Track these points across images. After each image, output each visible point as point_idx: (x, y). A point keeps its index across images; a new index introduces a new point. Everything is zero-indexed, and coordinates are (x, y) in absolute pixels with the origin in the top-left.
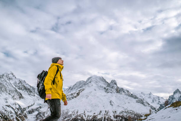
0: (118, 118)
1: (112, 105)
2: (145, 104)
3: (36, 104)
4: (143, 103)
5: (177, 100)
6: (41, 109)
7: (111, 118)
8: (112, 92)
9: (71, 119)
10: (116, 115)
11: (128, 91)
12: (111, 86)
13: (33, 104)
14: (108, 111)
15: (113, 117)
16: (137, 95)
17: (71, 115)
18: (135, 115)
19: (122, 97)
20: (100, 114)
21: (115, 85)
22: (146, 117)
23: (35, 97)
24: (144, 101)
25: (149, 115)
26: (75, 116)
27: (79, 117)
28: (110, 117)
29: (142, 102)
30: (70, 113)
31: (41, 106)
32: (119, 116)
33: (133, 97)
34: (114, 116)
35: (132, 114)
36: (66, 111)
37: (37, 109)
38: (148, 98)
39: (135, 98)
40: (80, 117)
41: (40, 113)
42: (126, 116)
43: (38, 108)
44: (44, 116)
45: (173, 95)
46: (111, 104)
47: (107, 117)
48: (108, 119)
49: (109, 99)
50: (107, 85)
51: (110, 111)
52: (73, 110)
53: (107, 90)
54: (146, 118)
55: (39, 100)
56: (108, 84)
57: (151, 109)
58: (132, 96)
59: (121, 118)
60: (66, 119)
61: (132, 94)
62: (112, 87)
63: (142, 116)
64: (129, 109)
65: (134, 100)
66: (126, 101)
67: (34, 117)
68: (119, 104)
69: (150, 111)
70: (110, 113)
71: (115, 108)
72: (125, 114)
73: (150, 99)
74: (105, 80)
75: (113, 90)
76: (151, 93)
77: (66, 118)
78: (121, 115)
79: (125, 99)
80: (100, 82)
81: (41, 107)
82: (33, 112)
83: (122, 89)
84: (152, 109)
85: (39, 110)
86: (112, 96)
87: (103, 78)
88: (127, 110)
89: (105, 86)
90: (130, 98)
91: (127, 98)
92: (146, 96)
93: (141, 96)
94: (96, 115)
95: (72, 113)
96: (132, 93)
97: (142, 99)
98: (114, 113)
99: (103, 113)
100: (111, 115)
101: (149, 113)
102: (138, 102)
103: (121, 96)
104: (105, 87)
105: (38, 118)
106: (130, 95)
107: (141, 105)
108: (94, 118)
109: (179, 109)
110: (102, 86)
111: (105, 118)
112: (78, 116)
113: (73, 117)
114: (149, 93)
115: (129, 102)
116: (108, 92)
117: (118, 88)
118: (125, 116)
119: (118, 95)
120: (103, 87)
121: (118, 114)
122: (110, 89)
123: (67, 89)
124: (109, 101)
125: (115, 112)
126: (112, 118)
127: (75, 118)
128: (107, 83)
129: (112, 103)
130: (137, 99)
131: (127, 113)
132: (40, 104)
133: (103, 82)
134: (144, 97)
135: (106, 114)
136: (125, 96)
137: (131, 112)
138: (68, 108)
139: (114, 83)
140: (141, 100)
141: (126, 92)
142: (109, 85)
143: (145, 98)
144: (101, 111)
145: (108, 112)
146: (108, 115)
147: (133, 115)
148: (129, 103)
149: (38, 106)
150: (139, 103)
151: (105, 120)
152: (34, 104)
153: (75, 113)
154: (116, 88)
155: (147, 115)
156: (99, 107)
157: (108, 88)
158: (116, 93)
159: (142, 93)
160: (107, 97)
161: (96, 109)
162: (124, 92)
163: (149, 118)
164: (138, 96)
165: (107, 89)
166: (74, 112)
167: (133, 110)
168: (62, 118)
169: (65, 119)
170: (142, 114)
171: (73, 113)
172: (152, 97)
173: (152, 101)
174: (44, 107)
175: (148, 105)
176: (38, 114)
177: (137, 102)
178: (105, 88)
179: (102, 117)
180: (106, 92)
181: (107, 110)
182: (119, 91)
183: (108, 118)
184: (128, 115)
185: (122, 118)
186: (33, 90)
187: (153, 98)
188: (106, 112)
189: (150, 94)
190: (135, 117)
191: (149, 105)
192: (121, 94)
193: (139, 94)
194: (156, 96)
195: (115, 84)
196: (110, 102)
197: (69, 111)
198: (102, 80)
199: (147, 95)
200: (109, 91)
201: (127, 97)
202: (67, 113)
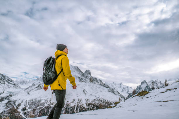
0: (90, 106)
1: (85, 94)
2: (116, 93)
3: (5, 92)
4: (113, 92)
5: (143, 90)
6: (11, 98)
7: (84, 106)
8: (85, 81)
9: (44, 108)
10: (88, 103)
11: (101, 81)
12: (86, 76)
13: (2, 92)
14: (81, 99)
15: (85, 104)
16: (109, 85)
17: (43, 103)
18: (106, 103)
19: (95, 87)
20: (73, 102)
21: (89, 75)
22: (115, 105)
23: (6, 85)
24: (115, 91)
25: (118, 103)
26: (47, 104)
27: (52, 105)
28: (83, 105)
29: (113, 91)
30: (43, 101)
31: (11, 94)
32: (91, 104)
33: (105, 86)
34: (86, 104)
35: (103, 102)
36: (39, 100)
37: (7, 98)
38: (119, 87)
39: (107, 87)
40: (53, 105)
41: (10, 101)
42: (98, 104)
43: (8, 97)
44: (15, 104)
45: (141, 85)
46: (84, 93)
47: (80, 105)
48: (80, 107)
49: (83, 88)
50: (81, 75)
51: (83, 99)
52: (46, 98)
53: (81, 79)
54: (116, 106)
55: (9, 88)
56: (82, 73)
58: (104, 85)
59: (92, 106)
60: (39, 107)
61: (104, 84)
62: (86, 77)
63: (112, 104)
64: (100, 98)
65: (106, 89)
66: (99, 90)
67: (4, 105)
68: (92, 93)
69: (120, 99)
70: (83, 101)
71: (87, 97)
72: (97, 102)
73: (120, 89)
74: (80, 69)
75: (87, 79)
76: (121, 83)
77: (38, 106)
78: (93, 103)
79: (98, 88)
80: (74, 72)
81: (11, 96)
82: (3, 100)
83: (96, 79)
84: (122, 97)
85: (10, 98)
86: (86, 86)
87: (77, 67)
88: (99, 99)
89: (79, 76)
90: (102, 87)
91: (100, 88)
92: (117, 85)
93: (112, 86)
94: (69, 103)
95: (45, 101)
96: (104, 83)
97: (113, 88)
98: (86, 101)
99: (77, 101)
100: (84, 103)
101: (118, 101)
102: (110, 91)
103: (94, 85)
104: (80, 76)
105: (8, 106)
106: (103, 84)
107: (112, 94)
108: (67, 106)
109: (144, 98)
110: (76, 75)
111: (77, 106)
112: (51, 104)
113: (46, 105)
114: (120, 83)
115: (101, 91)
116: (82, 82)
117: (91, 77)
118: (97, 104)
119: (92, 84)
120: (77, 76)
121: (90, 102)
122: (84, 78)
123: (40, 77)
124: (83, 90)
125: (88, 100)
126: (85, 106)
127: (48, 106)
128: (82, 72)
129: (85, 92)
130: (109, 89)
131: (99, 101)
132: (11, 93)
133: (77, 72)
134: (115, 86)
135: (79, 102)
136: (98, 86)
137: (103, 100)
138: (41, 97)
139: (88, 73)
140: (113, 90)
141: (99, 82)
142: (83, 74)
143: (116, 87)
144: (74, 100)
145: (81, 101)
146: (81, 103)
147: (104, 103)
148: (101, 92)
149: (8, 95)
150: (110, 93)
151: (78, 108)
152: (4, 92)
153: (48, 101)
154: (90, 78)
155: (116, 103)
156: (72, 95)
157: (82, 77)
158: (89, 83)
159: (113, 83)
160: (81, 86)
161: (70, 97)
162: (97, 81)
163: (118, 105)
164: (110, 86)
165: (81, 78)
166: (47, 100)
167: (104, 98)
168: (35, 107)
169: (37, 107)
170: (112, 102)
171: (46, 101)
172: (122, 86)
173: (122, 91)
174: (14, 95)
175: (118, 94)
176: (8, 102)
177: (108, 91)
178: (79, 78)
179: (75, 105)
180: (80, 81)
181: (80, 98)
182: (93, 80)
183: (81, 106)
184: (100, 103)
185: (94, 105)
186: (3, 78)
187: (123, 88)
188: (79, 100)
189: (120, 84)
190: (106, 105)
191: (119, 94)
192: (94, 83)
193: (111, 83)
194: (126, 86)
195: (90, 74)
196: (84, 91)
197: (42, 99)
198: (77, 70)
199: (118, 85)
200: (83, 80)
201: (100, 86)
202: (39, 101)
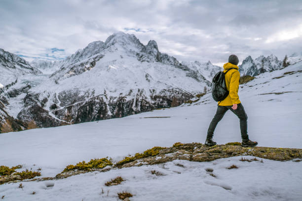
0: (158, 99)
1: (149, 81)
2: (199, 79)
3: (19, 81)
4: (196, 77)
6: (30, 90)
7: (147, 100)
8: (149, 60)
9: (84, 104)
10: (154, 95)
11: (175, 59)
12: (149, 51)
13: (14, 82)
14: (143, 89)
15: (149, 98)
16: (189, 65)
17: (83, 98)
18: (183, 95)
19: (165, 69)
20: (129, 94)
21: (155, 50)
22: (198, 98)
23: (17, 70)
24: (198, 75)
25: (202, 95)
26: (89, 98)
27: (96, 100)
28: (146, 98)
29: (194, 75)
30: (81, 94)
31: (29, 84)
32: (159, 97)
33: (181, 68)
34: (151, 97)
35: (178, 94)
36: (75, 92)
37: (23, 90)
38: (205, 69)
39: (185, 70)
40: (98, 99)
41: (30, 95)
42: (170, 96)
43: (24, 88)
44: (38, 100)
45: (242, 65)
46: (147, 79)
47: (141, 98)
48: (141, 102)
49: (145, 72)
50: (140, 50)
51: (145, 89)
52: (86, 90)
53: (141, 57)
54: (198, 100)
55: (24, 74)
56: (143, 47)
57: (207, 86)
58: (180, 66)
59: (161, 100)
60: (76, 103)
61: (180, 64)
62: (150, 53)
63: (193, 97)
64: (174, 87)
65: (183, 73)
66: (171, 74)
67: (21, 101)
68: (161, 79)
69: (205, 89)
70: (145, 93)
71: (152, 85)
72: (168, 94)
73: (207, 71)
74: (138, 40)
75: (151, 57)
76: (209, 62)
77: (75, 101)
78: (162, 95)
79: (169, 72)
80: (129, 44)
81: (29, 87)
82: (18, 94)
83: (166, 55)
84: (209, 85)
85: (28, 91)
86: (150, 67)
87: (134, 36)
88: (171, 88)
89: (137, 50)
90: (177, 69)
91: (173, 70)
92: (201, 66)
93: (194, 67)
94: (123, 95)
95: (85, 94)
96: (180, 62)
97: (195, 71)
98: (151, 92)
99: (135, 92)
100: (147, 95)
101: (203, 92)
102: (189, 76)
103: (163, 66)
104: (138, 52)
105: (27, 103)
106: (178, 65)
107: (194, 80)
108: (121, 100)
110: (133, 50)
111: (137, 100)
112: (95, 98)
113: (87, 100)
114: (207, 62)
115: (175, 75)
116: (142, 61)
117: (159, 53)
118: (168, 97)
119: (160, 65)
120: (134, 52)
121: (157, 93)
122: (147, 55)
124: (145, 74)
125: (154, 91)
126: (149, 100)
127: (91, 101)
128: (142, 45)
129: (149, 78)
130: (188, 72)
131: (172, 92)
132: (28, 82)
133: (134, 44)
134: (198, 68)
135: (139, 94)
136: (170, 67)
137: (178, 90)
138: (78, 87)
139: (152, 45)
140: (194, 73)
141: (172, 61)
142: (144, 49)
143: (200, 69)
144: (131, 90)
145: (142, 92)
146: (142, 95)
147: (180, 95)
148: (175, 77)
149: (25, 85)
150: (190, 78)
151: (138, 103)
152: (16, 81)
153: (89, 94)
154: (156, 54)
155: (200, 96)
156: (128, 84)
157: (143, 53)
158: (155, 62)
159: (196, 62)
160: (141, 68)
161: (124, 87)
162: (168, 60)
163: (202, 99)
164: (190, 67)
165: (141, 55)
166: (88, 92)
167: (180, 87)
168: (70, 103)
169: (74, 103)
170: (193, 94)
171: (87, 94)
172: (211, 68)
173: (209, 75)
174: (34, 85)
175: (202, 80)
176: (27, 97)
177: (187, 76)
178: (138, 54)
179: (133, 99)
180: (139, 60)
181: (141, 88)
182: (161, 58)
183: (143, 99)
184: (173, 95)
185: (163, 99)
186: (9, 58)
187: (211, 70)
188: (139, 91)
189: (208, 64)
190: (183, 97)
191: (205, 79)
192: (164, 63)
193: (192, 63)
194: (217, 66)
195: (155, 47)
196: (146, 76)
197: (80, 91)
198: (133, 41)
199: (203, 65)
200: (144, 59)
201: (174, 68)
202: (76, 95)
